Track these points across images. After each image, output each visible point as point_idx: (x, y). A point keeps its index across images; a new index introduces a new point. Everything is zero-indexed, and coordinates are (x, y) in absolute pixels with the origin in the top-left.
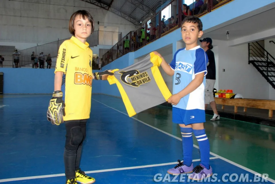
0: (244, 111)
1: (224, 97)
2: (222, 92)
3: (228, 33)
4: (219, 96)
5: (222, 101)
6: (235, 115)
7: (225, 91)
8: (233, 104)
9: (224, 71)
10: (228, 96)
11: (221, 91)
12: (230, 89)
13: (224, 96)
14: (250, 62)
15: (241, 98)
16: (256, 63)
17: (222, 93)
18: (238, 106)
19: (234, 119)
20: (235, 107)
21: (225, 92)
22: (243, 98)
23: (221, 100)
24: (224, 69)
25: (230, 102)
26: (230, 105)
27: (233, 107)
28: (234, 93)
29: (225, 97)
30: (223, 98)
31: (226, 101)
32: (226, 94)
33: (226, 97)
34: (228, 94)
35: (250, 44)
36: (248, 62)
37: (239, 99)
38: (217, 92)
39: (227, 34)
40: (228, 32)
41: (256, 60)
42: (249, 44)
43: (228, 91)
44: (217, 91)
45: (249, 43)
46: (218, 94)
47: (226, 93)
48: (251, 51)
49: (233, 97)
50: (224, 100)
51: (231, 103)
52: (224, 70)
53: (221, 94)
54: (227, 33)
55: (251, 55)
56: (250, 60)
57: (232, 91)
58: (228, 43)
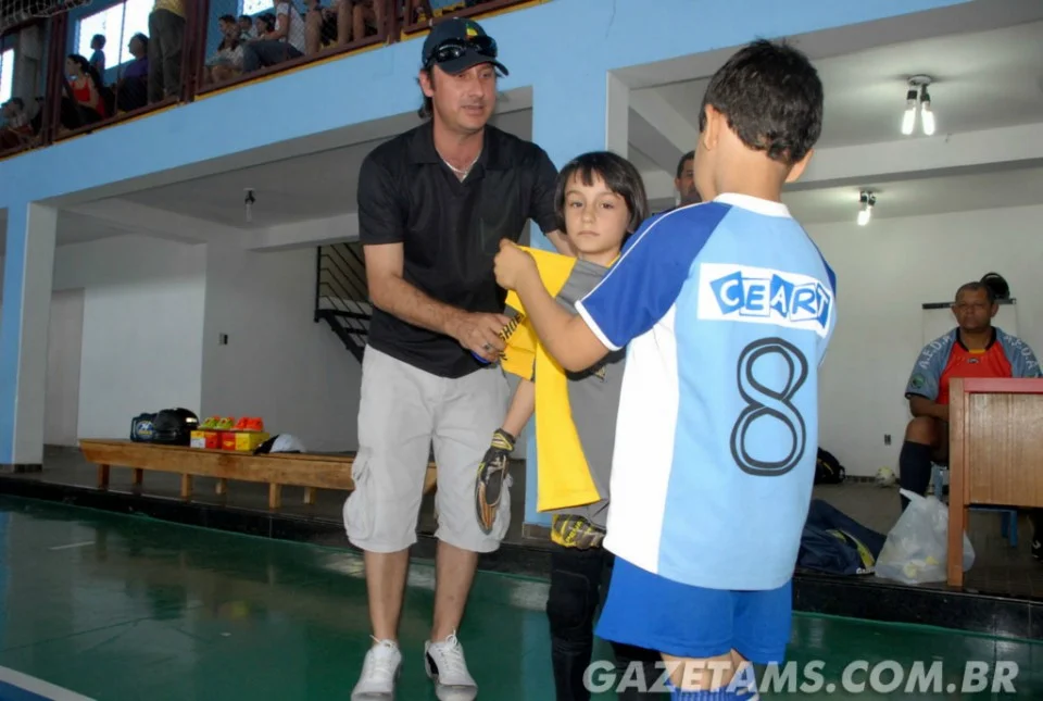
0: (307, 499)
1: (227, 448)
2: (218, 427)
3: (251, 198)
4: (209, 444)
5: (220, 464)
6: (274, 521)
7: (232, 421)
8: (265, 476)
9: (226, 342)
10: (243, 441)
11: (216, 421)
12: (253, 416)
13: (229, 444)
14: (320, 314)
15: (297, 452)
16: (340, 319)
17: (220, 432)
18: (285, 482)
19: (268, 536)
20: (273, 488)
21: (232, 425)
22: (302, 449)
23: (213, 458)
24: (227, 333)
25: (254, 467)
26: (253, 478)
27: (263, 487)
28: (270, 431)
29: (233, 448)
30: (222, 451)
31: (237, 465)
32: (238, 436)
33: (237, 448)
34: (246, 436)
35: (323, 252)
36: (311, 315)
37: (288, 455)
38: (199, 427)
39: (246, 200)
40: (250, 193)
41: (342, 308)
42: (319, 249)
43: (246, 422)
44: (197, 423)
45: (321, 244)
46: (203, 433)
47: (235, 429)
48: (325, 276)
49: (265, 448)
50: (229, 458)
51: (257, 470)
52: (225, 339)
53: (214, 434)
54: (245, 196)
55: (324, 288)
56: (322, 307)
57: (259, 424)
58: (246, 238)
